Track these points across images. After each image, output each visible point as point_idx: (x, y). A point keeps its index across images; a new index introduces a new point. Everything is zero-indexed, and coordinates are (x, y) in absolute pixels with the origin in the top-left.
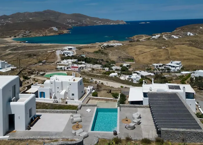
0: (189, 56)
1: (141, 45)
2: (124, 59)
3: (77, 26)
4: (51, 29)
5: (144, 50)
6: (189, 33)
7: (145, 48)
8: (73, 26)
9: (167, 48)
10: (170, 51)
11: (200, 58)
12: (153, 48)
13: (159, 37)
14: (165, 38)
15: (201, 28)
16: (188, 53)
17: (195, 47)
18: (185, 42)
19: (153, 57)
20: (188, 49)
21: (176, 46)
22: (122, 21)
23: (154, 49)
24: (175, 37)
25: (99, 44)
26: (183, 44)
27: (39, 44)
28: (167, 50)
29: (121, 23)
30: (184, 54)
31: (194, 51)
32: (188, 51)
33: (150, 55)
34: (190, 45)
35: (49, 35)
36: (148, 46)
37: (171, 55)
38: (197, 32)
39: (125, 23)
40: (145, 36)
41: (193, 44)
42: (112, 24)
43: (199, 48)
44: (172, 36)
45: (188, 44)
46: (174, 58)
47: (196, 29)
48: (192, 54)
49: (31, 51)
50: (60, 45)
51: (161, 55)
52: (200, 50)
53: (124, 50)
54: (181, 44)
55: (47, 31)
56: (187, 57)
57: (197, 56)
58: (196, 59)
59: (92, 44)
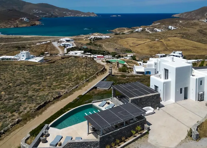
0: (184, 47)
1: (130, 37)
2: (122, 51)
3: (45, 17)
4: (21, 19)
5: (138, 42)
6: (170, 27)
7: (137, 40)
8: (41, 17)
9: (161, 40)
10: (165, 43)
11: (195, 48)
12: (146, 40)
13: (142, 30)
14: (148, 31)
15: (181, 22)
16: (182, 44)
17: (187, 39)
18: (176, 35)
19: (150, 48)
20: (181, 41)
21: (169, 38)
22: (93, 13)
23: (148, 41)
24: (158, 30)
25: (85, 36)
26: (175, 36)
27: (18, 36)
28: (161, 42)
29: (92, 15)
30: (179, 45)
31: (188, 43)
32: (182, 42)
33: (147, 47)
34: (182, 37)
35: (21, 26)
36: (139, 38)
37: (168, 46)
38: (178, 26)
39: (96, 15)
40: (127, 29)
41: (185, 36)
42: (83, 16)
43: (191, 40)
44: (155, 29)
45: (180, 36)
46: (171, 49)
47: (176, 22)
48: (186, 45)
49: (15, 44)
50: (42, 37)
51: (159, 47)
52: (192, 41)
53: (116, 42)
54: (174, 36)
55: (18, 22)
56: (183, 48)
57: (191, 47)
58: (192, 50)
59: (77, 36)
